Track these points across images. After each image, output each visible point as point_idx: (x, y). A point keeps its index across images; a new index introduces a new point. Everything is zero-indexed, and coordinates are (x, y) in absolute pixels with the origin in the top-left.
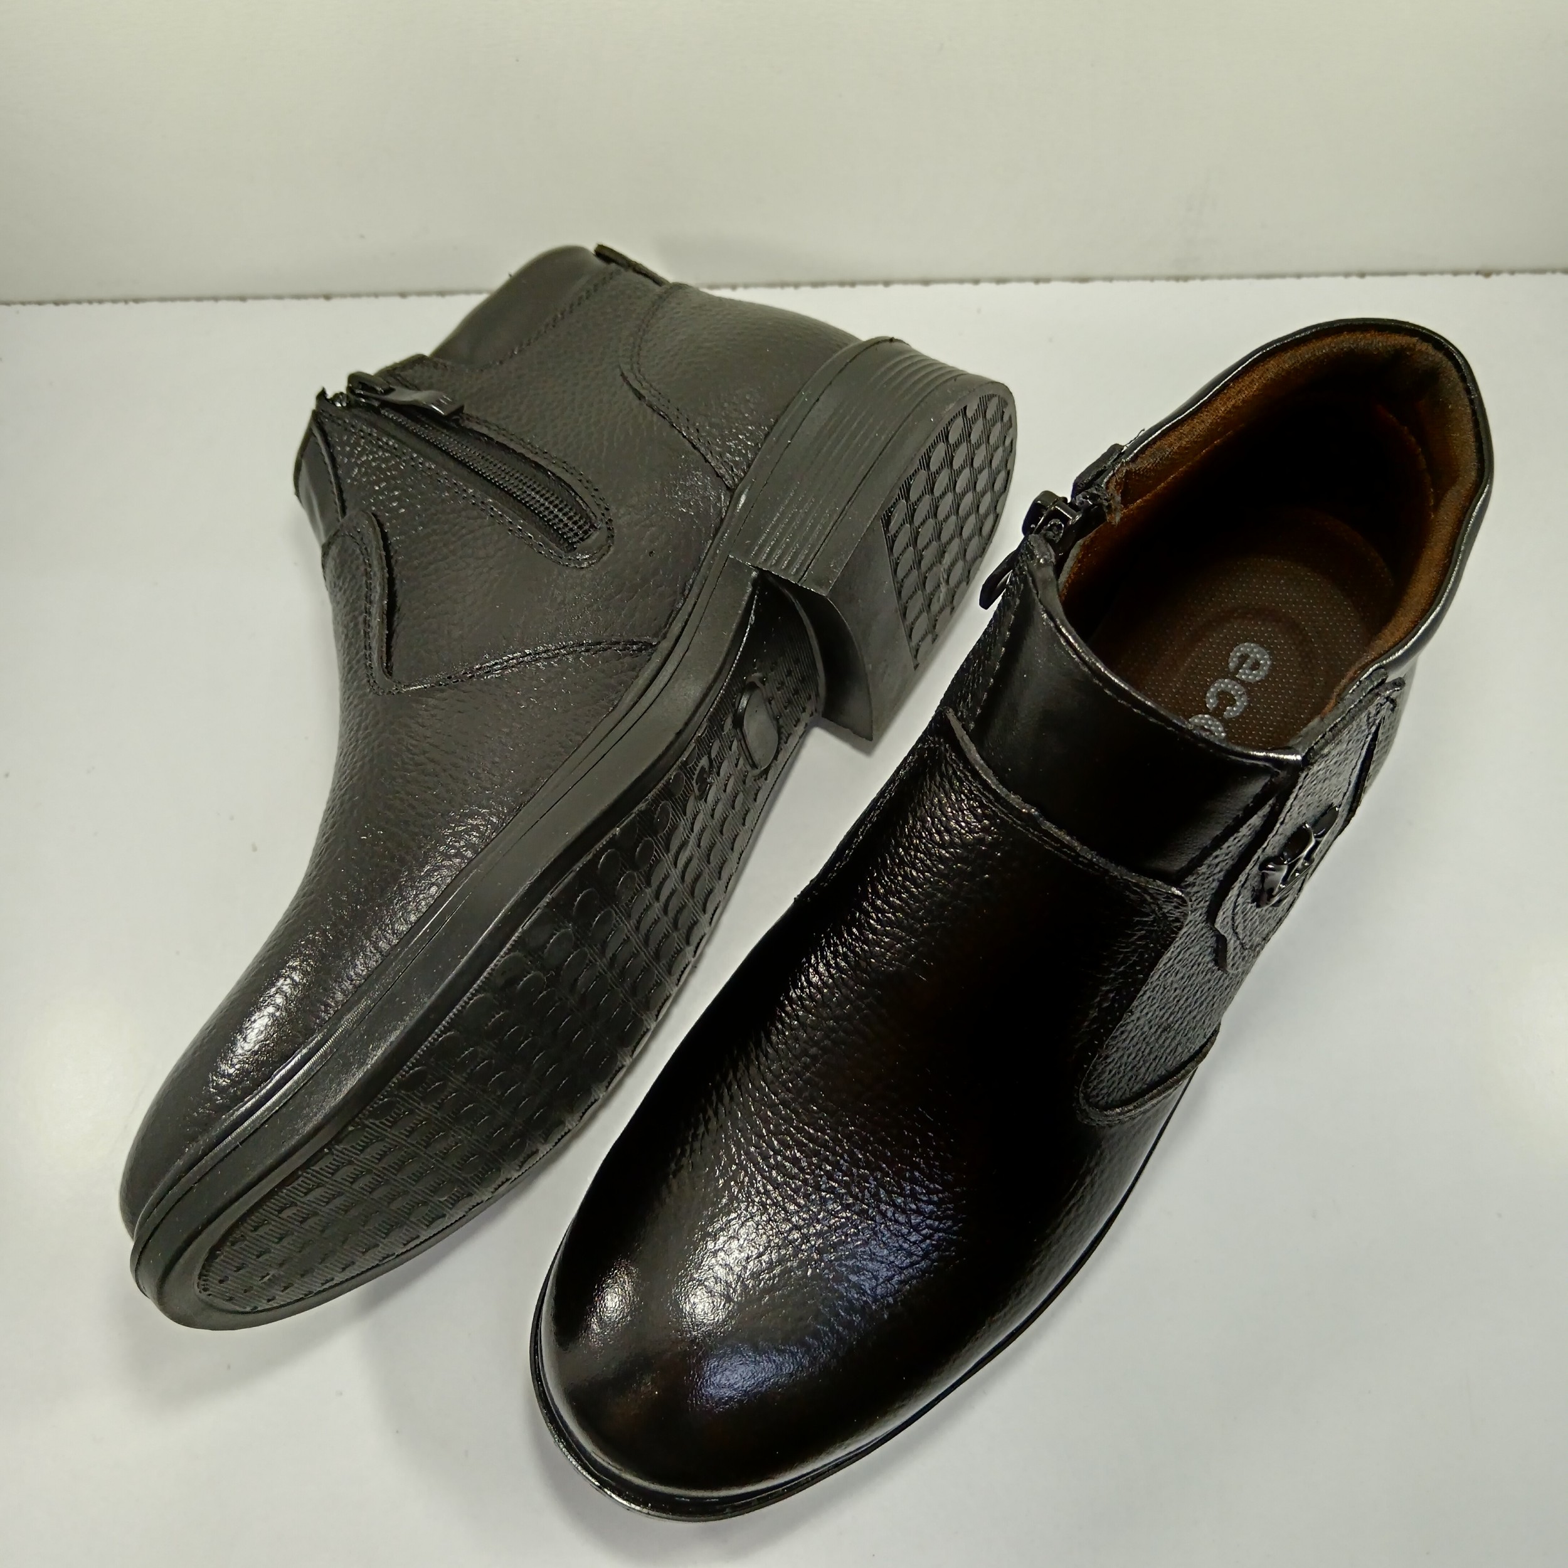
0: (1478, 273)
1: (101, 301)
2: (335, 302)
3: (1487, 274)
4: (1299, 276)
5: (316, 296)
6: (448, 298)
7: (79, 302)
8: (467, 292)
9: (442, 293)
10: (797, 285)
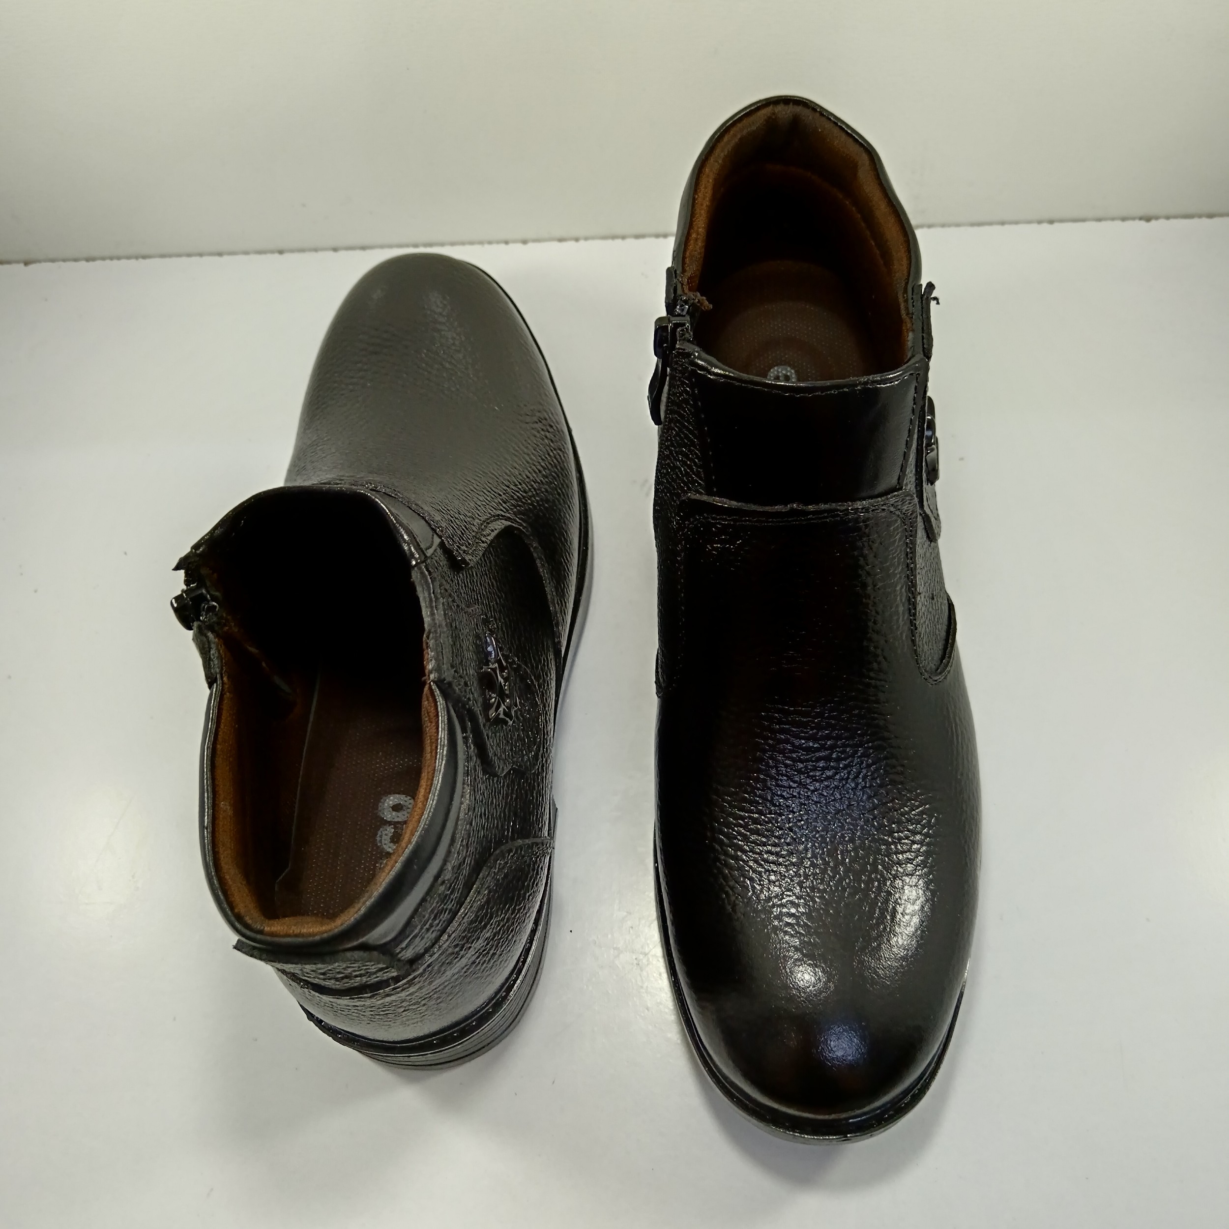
0: (1141, 219)
1: (119, 258)
2: (287, 256)
3: (1148, 219)
4: (1003, 223)
5: (272, 252)
6: (368, 252)
7: (103, 259)
8: (382, 247)
9: (363, 248)
10: (623, 237)
